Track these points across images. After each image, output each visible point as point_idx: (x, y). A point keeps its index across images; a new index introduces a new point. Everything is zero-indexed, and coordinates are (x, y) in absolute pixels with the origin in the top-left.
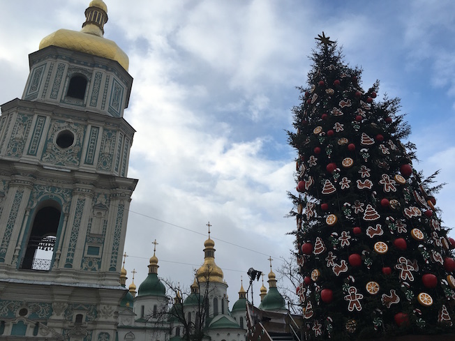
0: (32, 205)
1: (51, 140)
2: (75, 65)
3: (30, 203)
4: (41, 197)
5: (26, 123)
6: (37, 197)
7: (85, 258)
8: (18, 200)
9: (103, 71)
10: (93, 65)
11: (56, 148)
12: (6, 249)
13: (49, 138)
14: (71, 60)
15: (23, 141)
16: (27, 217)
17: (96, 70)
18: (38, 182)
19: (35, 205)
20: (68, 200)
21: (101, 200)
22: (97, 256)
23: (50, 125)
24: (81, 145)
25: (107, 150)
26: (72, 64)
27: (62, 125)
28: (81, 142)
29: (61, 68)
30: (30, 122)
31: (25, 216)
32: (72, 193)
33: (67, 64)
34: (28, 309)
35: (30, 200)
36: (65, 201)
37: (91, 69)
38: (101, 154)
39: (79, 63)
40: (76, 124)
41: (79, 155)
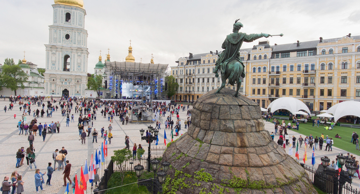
0: (63, 56)
1: (64, 38)
4: (64, 54)
5: (56, 32)
7: (77, 68)
9: (75, 11)
10: (72, 9)
11: (65, 40)
14: (64, 8)
15: (57, 38)
17: (73, 10)
18: (63, 50)
20: (71, 54)
21: (79, 54)
22: (80, 68)
23: (63, 32)
24: (72, 38)
25: (79, 39)
26: (65, 10)
27: (66, 32)
31: (62, 59)
32: (72, 52)
33: (63, 9)
34: (67, 80)
38: (78, 40)
39: (67, 8)
40: (69, 31)
41: (72, 41)
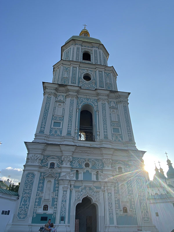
0: (79, 107)
1: (81, 78)
2: (84, 48)
3: (78, 106)
4: (83, 103)
5: (67, 70)
6: (81, 104)
7: (113, 134)
8: (72, 104)
10: (92, 47)
11: (84, 81)
12: (71, 129)
13: (80, 77)
15: (68, 78)
16: (78, 113)
18: (79, 96)
19: (80, 107)
20: (96, 104)
22: (119, 133)
23: (79, 71)
24: (95, 80)
25: (108, 82)
26: (82, 47)
27: (84, 71)
28: (95, 78)
29: (78, 49)
30: (69, 70)
31: (76, 112)
32: (97, 101)
33: (80, 47)
34: (90, 163)
35: (77, 104)
36: (95, 105)
37: (92, 49)
38: (106, 84)
40: (91, 71)
41: (96, 84)
